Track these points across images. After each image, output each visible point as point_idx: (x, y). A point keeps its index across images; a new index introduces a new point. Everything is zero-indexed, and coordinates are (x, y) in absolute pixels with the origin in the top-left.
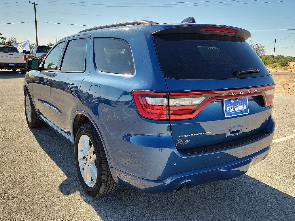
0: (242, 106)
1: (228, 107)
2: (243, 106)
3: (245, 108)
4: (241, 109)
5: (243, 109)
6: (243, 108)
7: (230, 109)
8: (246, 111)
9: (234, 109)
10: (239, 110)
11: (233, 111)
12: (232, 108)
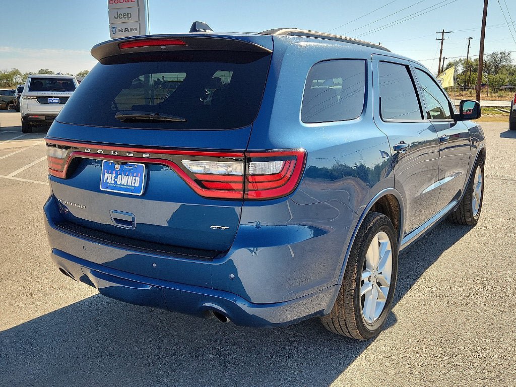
0: (133, 179)
1: (106, 174)
2: (135, 180)
3: (137, 185)
4: (130, 184)
5: (133, 185)
6: (133, 183)
7: (109, 177)
8: (137, 189)
9: (116, 180)
10: (126, 184)
11: (113, 182)
12: (113, 177)
